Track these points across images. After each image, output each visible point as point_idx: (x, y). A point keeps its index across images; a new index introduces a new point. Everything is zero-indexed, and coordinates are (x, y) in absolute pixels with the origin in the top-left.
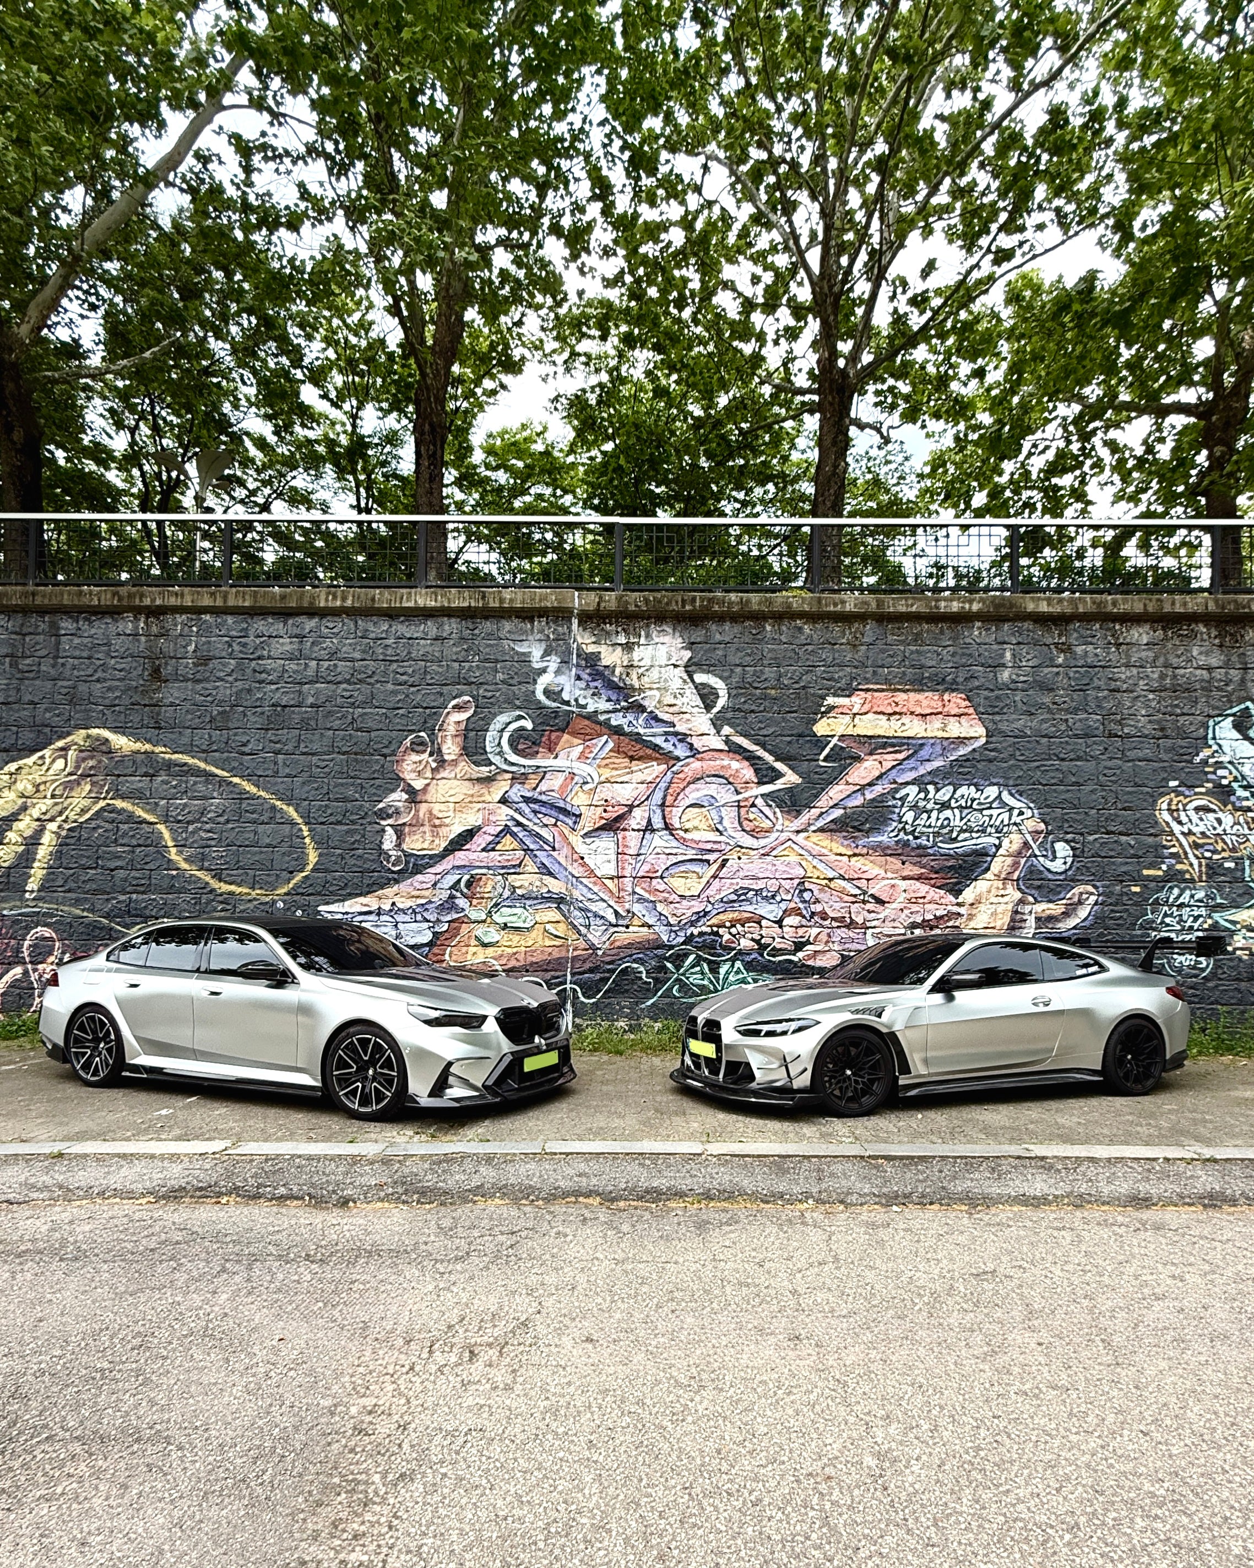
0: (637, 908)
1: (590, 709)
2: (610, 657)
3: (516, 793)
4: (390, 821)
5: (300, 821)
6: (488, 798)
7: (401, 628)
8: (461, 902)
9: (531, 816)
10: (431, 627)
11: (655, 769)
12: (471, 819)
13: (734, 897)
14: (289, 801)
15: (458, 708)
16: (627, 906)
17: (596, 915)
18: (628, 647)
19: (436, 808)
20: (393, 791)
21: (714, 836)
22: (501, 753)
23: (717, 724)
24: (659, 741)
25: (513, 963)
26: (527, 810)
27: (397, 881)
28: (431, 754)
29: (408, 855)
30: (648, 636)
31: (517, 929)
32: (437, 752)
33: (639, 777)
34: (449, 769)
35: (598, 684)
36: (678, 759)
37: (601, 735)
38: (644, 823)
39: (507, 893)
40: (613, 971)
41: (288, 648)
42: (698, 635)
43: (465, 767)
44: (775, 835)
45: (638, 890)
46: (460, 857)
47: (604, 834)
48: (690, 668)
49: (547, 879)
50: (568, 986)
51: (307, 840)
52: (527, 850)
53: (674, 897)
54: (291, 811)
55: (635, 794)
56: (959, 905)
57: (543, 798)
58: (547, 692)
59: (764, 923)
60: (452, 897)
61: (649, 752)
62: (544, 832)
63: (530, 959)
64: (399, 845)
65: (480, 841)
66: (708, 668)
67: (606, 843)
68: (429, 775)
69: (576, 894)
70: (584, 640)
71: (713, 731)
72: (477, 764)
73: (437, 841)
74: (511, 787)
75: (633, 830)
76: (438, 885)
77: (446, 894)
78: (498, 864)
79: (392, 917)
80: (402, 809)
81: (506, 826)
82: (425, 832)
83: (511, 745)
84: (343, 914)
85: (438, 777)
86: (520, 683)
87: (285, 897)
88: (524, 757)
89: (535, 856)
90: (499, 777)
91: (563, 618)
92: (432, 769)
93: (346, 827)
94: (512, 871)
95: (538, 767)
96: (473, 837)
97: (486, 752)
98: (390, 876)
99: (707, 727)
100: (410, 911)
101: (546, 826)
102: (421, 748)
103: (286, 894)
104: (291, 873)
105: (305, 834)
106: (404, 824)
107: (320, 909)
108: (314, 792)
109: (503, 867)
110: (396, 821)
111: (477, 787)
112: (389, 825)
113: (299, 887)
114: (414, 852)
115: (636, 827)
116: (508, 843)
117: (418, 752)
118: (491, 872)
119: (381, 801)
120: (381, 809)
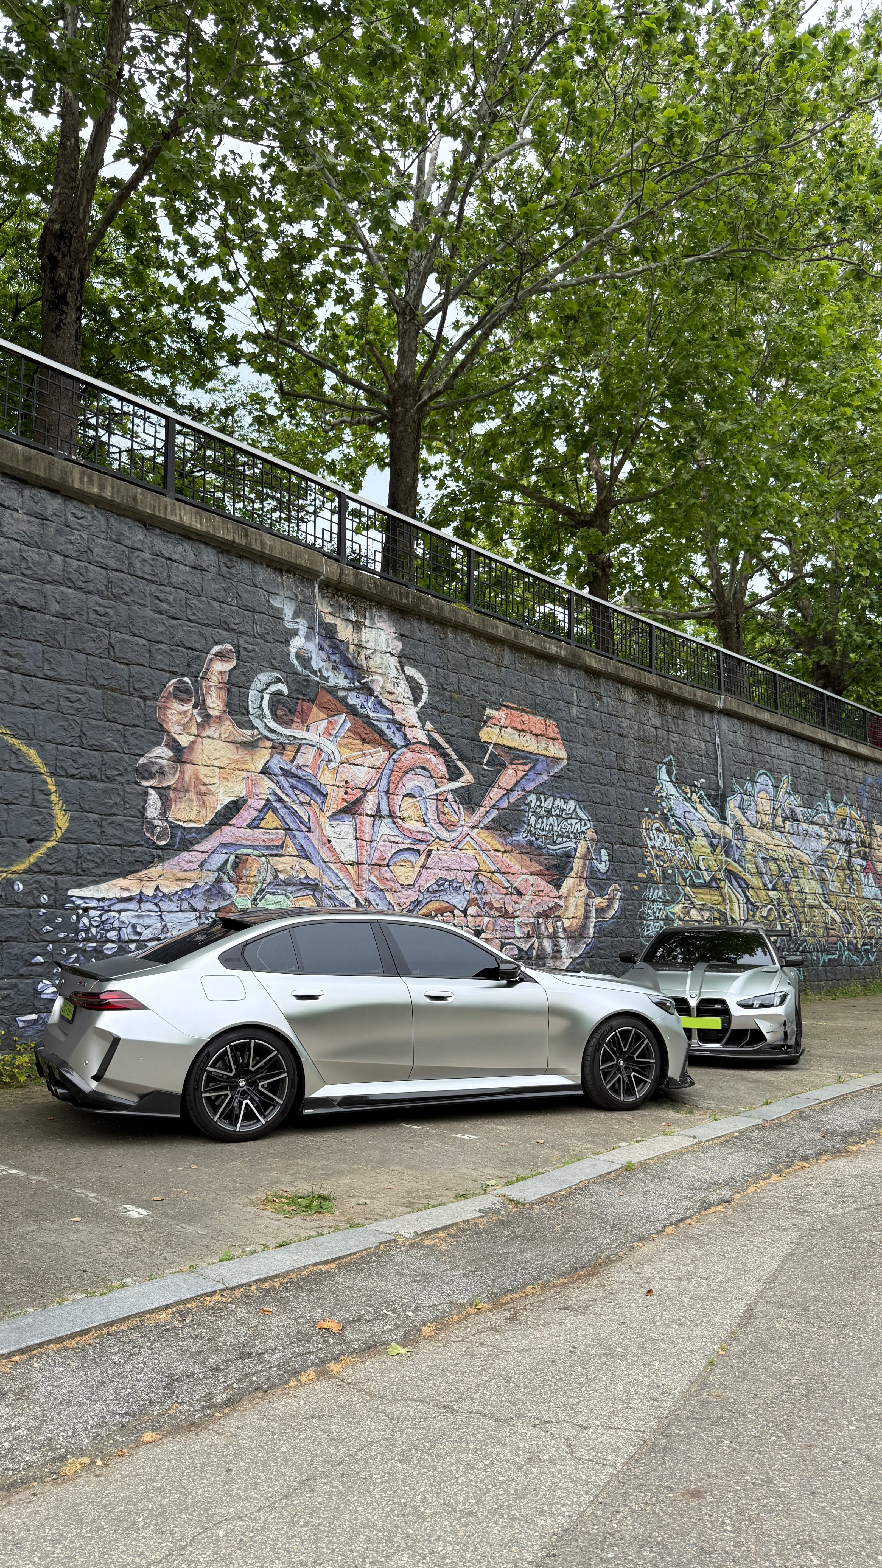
0: (372, 896)
1: (332, 682)
2: (345, 633)
3: (278, 763)
4: (151, 783)
5: (43, 769)
6: (251, 767)
7: (160, 544)
8: (228, 887)
9: (290, 791)
10: (183, 551)
11: (380, 755)
12: (239, 790)
13: (436, 887)
14: (28, 739)
15: (221, 656)
16: (364, 894)
18: (358, 626)
19: (202, 770)
20: (157, 744)
21: (420, 827)
22: (261, 717)
23: (422, 716)
24: (383, 726)
26: (286, 785)
27: (162, 859)
28: (195, 707)
29: (174, 827)
30: (372, 619)
32: (201, 705)
33: (369, 760)
34: (214, 726)
35: (336, 657)
36: (395, 746)
37: (340, 713)
38: (375, 809)
39: (270, 878)
41: (25, 527)
42: (406, 628)
43: (228, 727)
44: (460, 829)
45: (372, 878)
46: (226, 834)
47: (346, 817)
48: (404, 658)
49: (306, 864)
51: (54, 798)
52: (288, 830)
53: (397, 886)
54: (32, 754)
55: (367, 778)
56: (560, 898)
57: (299, 772)
58: (298, 656)
59: (456, 911)
60: (219, 881)
61: (376, 736)
62: (301, 811)
64: (162, 813)
65: (246, 815)
66: (415, 662)
67: (346, 827)
68: (194, 730)
69: (326, 881)
70: (323, 607)
71: (419, 725)
72: (241, 725)
73: (203, 813)
74: (271, 757)
75: (367, 815)
76: (206, 866)
77: (213, 877)
78: (262, 844)
79: (156, 904)
80: (167, 769)
81: (268, 800)
82: (191, 800)
83: (271, 710)
84: (99, 900)
85: (204, 734)
86: (275, 641)
87: (25, 876)
88: (280, 724)
89: (294, 836)
90: (261, 744)
91: (307, 579)
92: (198, 724)
93: (103, 785)
94: (275, 852)
95: (295, 738)
96: (238, 810)
97: (248, 712)
98: (155, 852)
99: (415, 720)
100: (176, 897)
101: (302, 803)
102: (184, 696)
103: (25, 872)
104: (30, 841)
105: (53, 788)
106: (169, 787)
107: (70, 893)
108: (62, 733)
109: (267, 848)
110: (160, 782)
111: (241, 752)
112: (152, 787)
113: (43, 863)
114: (181, 823)
115: (369, 812)
116: (271, 820)
117: (182, 700)
118: (256, 852)
119: (142, 755)
120: (144, 765)
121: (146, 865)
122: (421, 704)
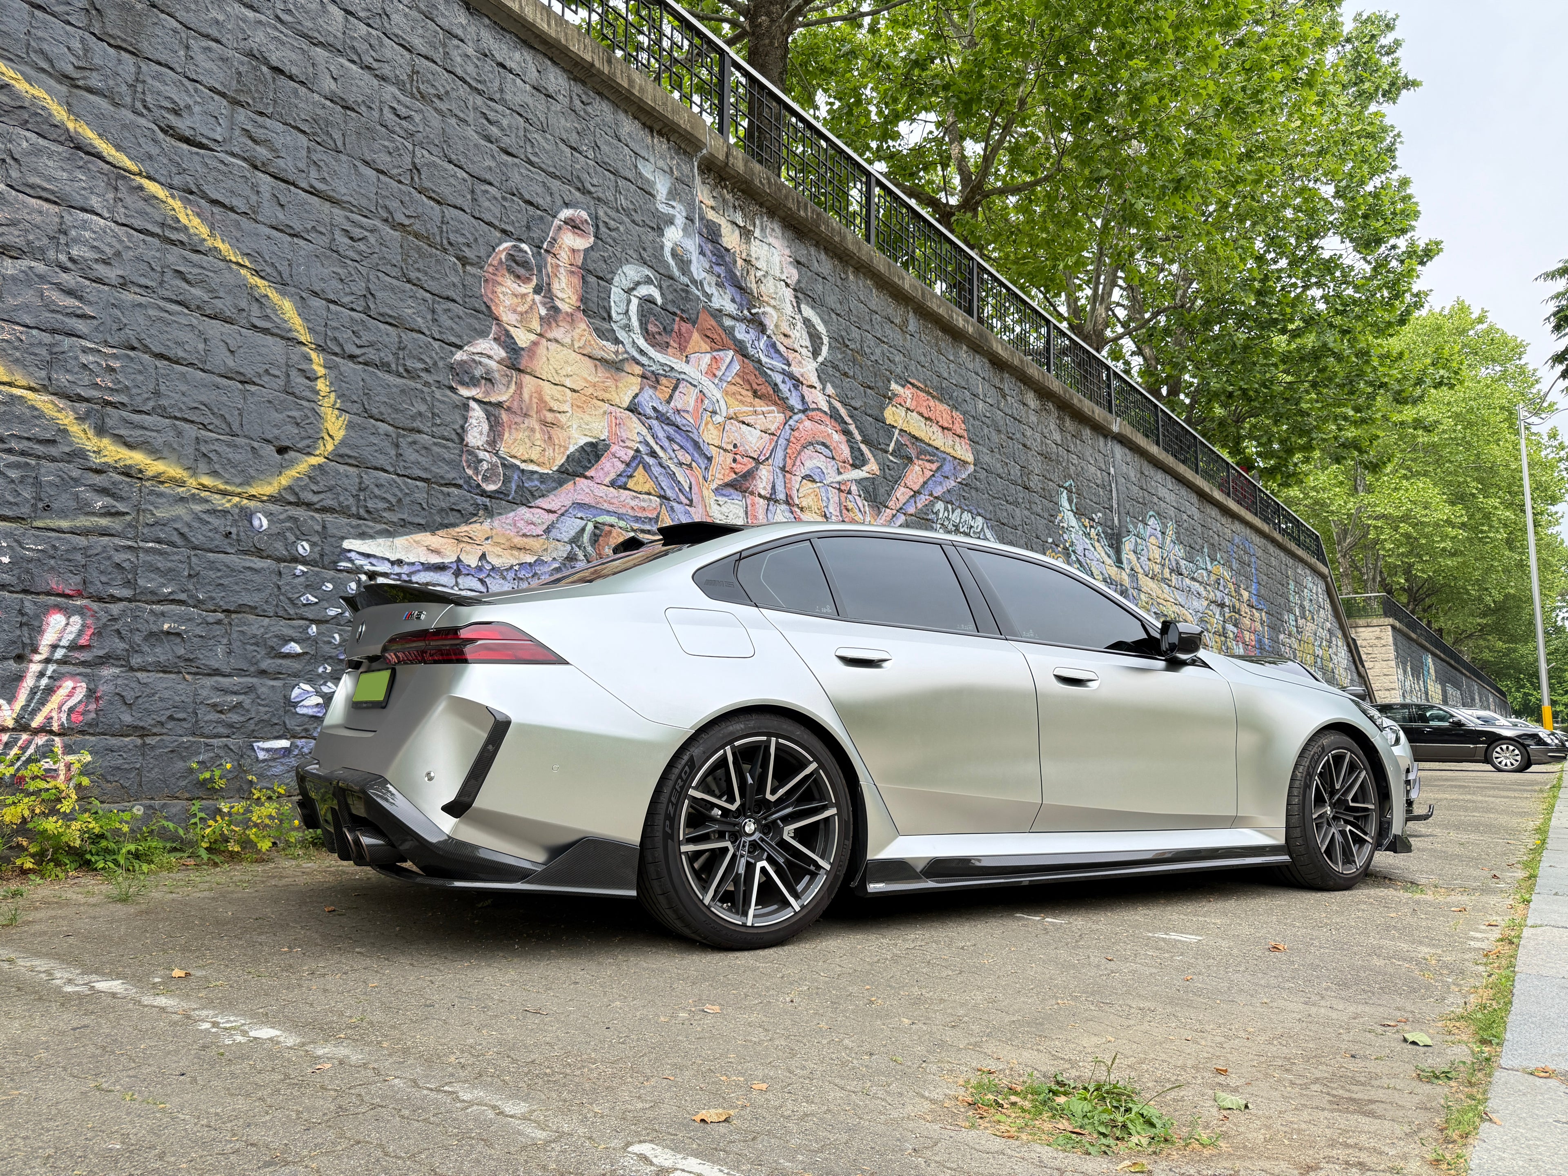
1: (716, 303)
2: (730, 239)
3: (650, 400)
4: (474, 392)
5: (304, 336)
6: (615, 398)
7: (488, 36)
9: (666, 444)
10: (529, 62)
11: (774, 418)
12: (596, 426)
14: (282, 284)
15: (571, 225)
18: (746, 234)
19: (548, 389)
20: (483, 334)
22: (627, 328)
23: (822, 375)
24: (778, 378)
26: (661, 434)
27: (490, 513)
28: (537, 291)
29: (508, 466)
30: (763, 230)
32: (545, 290)
33: (760, 422)
34: (564, 326)
35: (721, 270)
36: (791, 409)
37: (727, 348)
38: (769, 489)
42: (802, 253)
43: (583, 332)
46: (582, 489)
47: (734, 495)
48: (801, 293)
51: (321, 385)
52: (664, 497)
54: (288, 309)
55: (760, 444)
57: (677, 419)
58: (674, 254)
60: (571, 558)
61: (770, 391)
62: (679, 474)
64: (491, 443)
65: (609, 467)
66: (813, 302)
67: (734, 508)
68: (536, 325)
70: (703, 195)
71: (818, 385)
72: (601, 334)
73: (549, 452)
74: (641, 389)
75: (760, 496)
76: (554, 533)
77: (563, 550)
78: (630, 512)
79: (481, 581)
80: (497, 375)
81: (637, 451)
82: (533, 430)
83: (640, 321)
84: (393, 563)
85: (550, 335)
86: (645, 225)
87: (271, 507)
88: (653, 345)
89: (672, 508)
90: (627, 367)
91: (685, 152)
92: (541, 318)
93: (399, 381)
94: (648, 527)
95: (671, 369)
96: (598, 457)
97: (610, 317)
98: (480, 500)
99: (814, 379)
100: (510, 575)
101: (681, 464)
102: (521, 271)
103: (272, 499)
104: (282, 450)
105: (321, 371)
106: (499, 405)
107: (347, 544)
108: (335, 284)
109: (637, 519)
110: (487, 393)
111: (602, 373)
112: (475, 400)
113: (304, 488)
114: (518, 463)
115: (763, 493)
116: (641, 480)
117: (518, 277)
118: (622, 524)
119: (460, 347)
120: (462, 363)
121: (467, 517)
122: (820, 359)
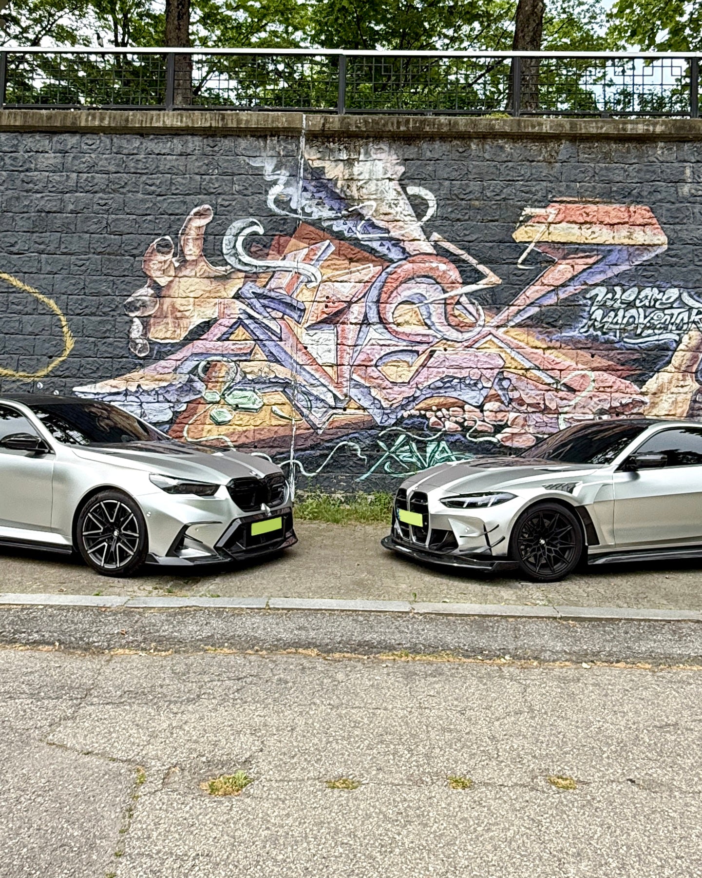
0: (353, 392)
1: (315, 216)
2: (334, 171)
3: (249, 289)
4: (137, 313)
5: (59, 312)
6: (224, 294)
7: (151, 145)
8: (199, 385)
9: (261, 310)
10: (177, 144)
11: (372, 270)
12: (210, 312)
13: (440, 384)
14: (50, 294)
15: (199, 214)
16: (345, 390)
17: (317, 398)
18: (349, 163)
19: (179, 301)
20: (141, 286)
21: (423, 330)
22: (236, 255)
23: (427, 230)
24: (375, 245)
25: (243, 440)
26: (258, 305)
27: (142, 366)
28: (175, 255)
29: (152, 343)
30: (367, 153)
31: (247, 410)
32: (180, 254)
33: (357, 276)
34: (190, 268)
35: (323, 195)
36: (392, 261)
37: (325, 240)
38: (361, 317)
39: (239, 378)
40: (332, 448)
41: (51, 161)
42: (411, 151)
43: (204, 266)
44: (478, 329)
45: (355, 376)
46: (199, 346)
47: (326, 327)
48: (403, 182)
49: (275, 366)
50: (291, 461)
51: (65, 329)
52: (257, 340)
53: (386, 383)
54: (52, 303)
55: (353, 291)
56: (642, 394)
57: (273, 294)
58: (277, 201)
59: (467, 407)
60: (190, 381)
61: (367, 254)
62: (273, 325)
63: (258, 436)
64: (145, 335)
65: (217, 331)
66: (420, 181)
67: (327, 335)
68: (172, 273)
69: (300, 379)
70: (310, 155)
71: (423, 237)
72: (214, 264)
73: (178, 331)
74: (244, 285)
75: (351, 323)
76: (179, 370)
77: (185, 378)
78: (231, 352)
79: (137, 397)
80: (148, 303)
81: (239, 318)
82: (168, 324)
83: (244, 248)
84: (95, 394)
85: (180, 275)
86: (253, 194)
87: (45, 379)
88: (256, 258)
89: (264, 345)
90: (233, 276)
91: (292, 137)
92: (175, 268)
93: (99, 318)
94: (244, 358)
95: (268, 267)
96: (209, 328)
97: (223, 254)
98: (137, 361)
99: (418, 233)
100: (154, 392)
101: (275, 319)
102: (166, 249)
103: (45, 376)
104: (51, 357)
105: (64, 323)
106: (150, 316)
107: (74, 389)
108: (72, 287)
109: (236, 355)
110: (143, 313)
111: (215, 284)
112: (136, 317)
113: (57, 370)
114: (158, 341)
115: (354, 321)
116: (241, 333)
117: (163, 253)
118: (225, 359)
119: (130, 296)
120: (130, 303)
121: (130, 370)
122: (425, 219)
